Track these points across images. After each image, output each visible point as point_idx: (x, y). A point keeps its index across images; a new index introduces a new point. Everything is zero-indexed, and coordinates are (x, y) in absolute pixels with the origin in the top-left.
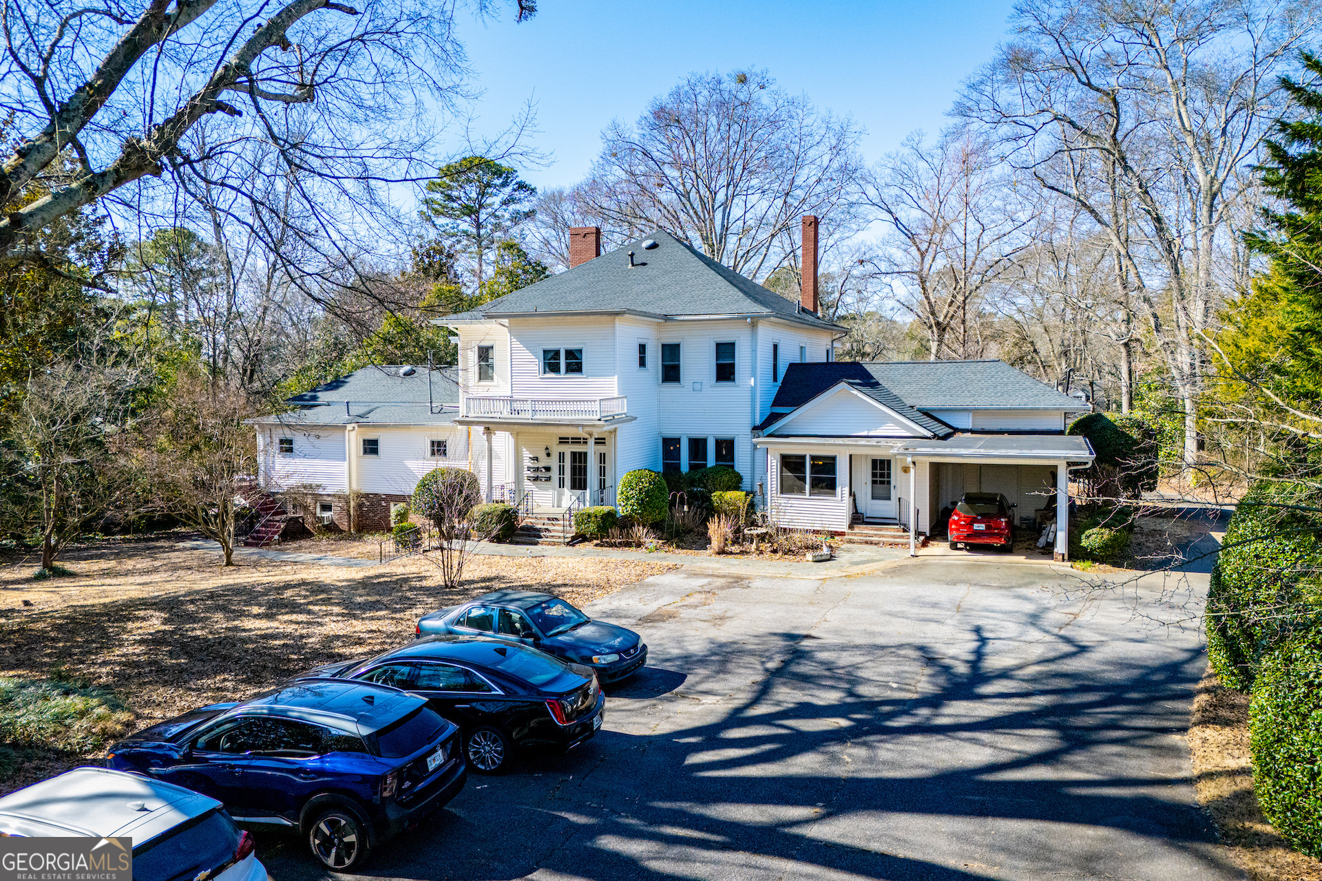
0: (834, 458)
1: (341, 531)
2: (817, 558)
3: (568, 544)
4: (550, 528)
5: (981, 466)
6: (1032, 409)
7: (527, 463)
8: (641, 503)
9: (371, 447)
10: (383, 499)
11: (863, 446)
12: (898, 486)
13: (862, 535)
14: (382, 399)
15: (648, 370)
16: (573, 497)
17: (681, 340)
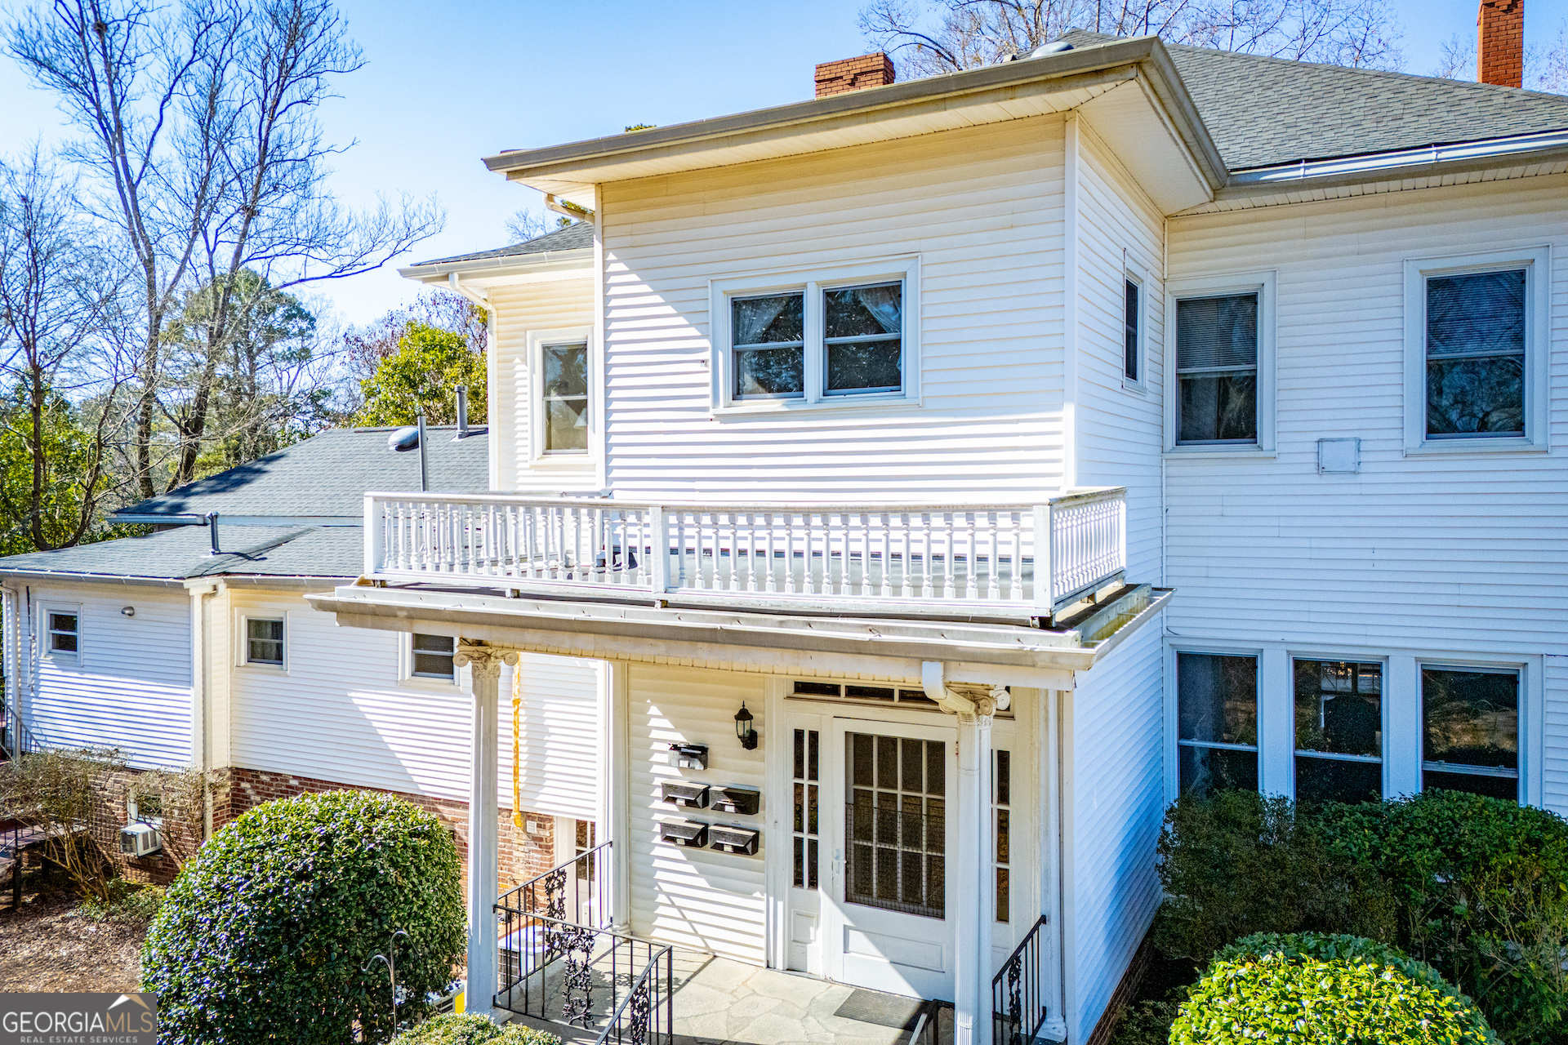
7: (663, 763)
9: (266, 642)
15: (1143, 391)
16: (856, 938)
17: (1265, 278)
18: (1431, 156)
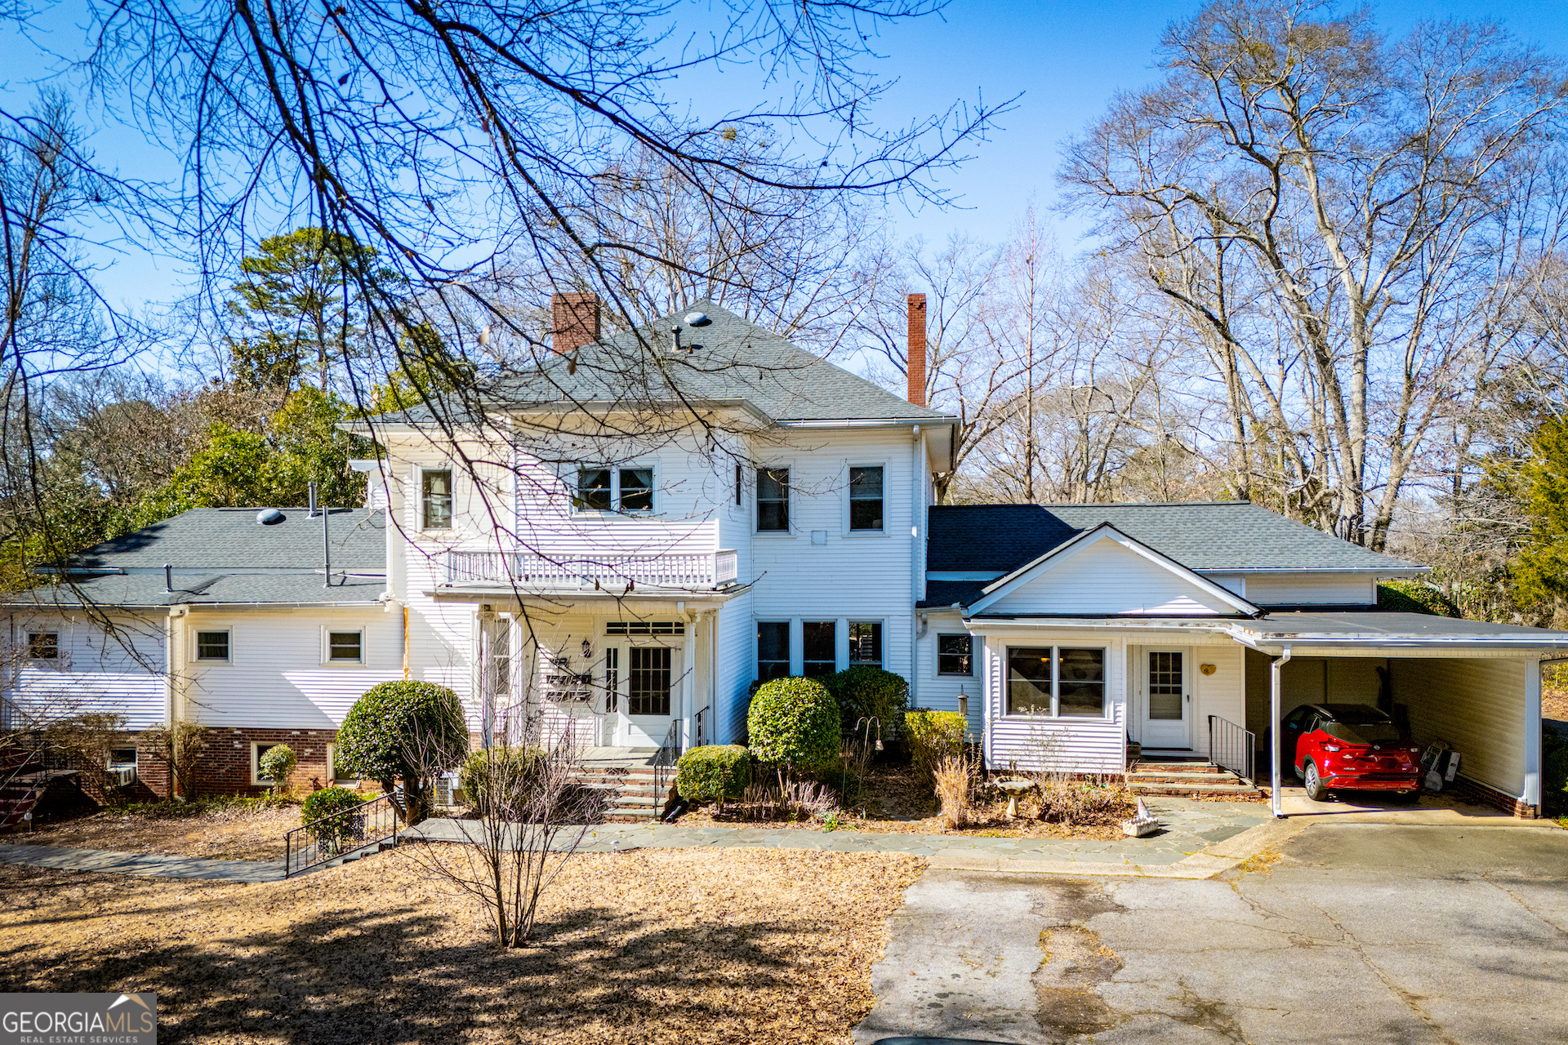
0: (1098, 654)
1: (155, 799)
2: (1145, 830)
3: (663, 818)
4: (620, 788)
5: (1325, 661)
6: (1341, 573)
7: (546, 668)
8: (804, 739)
9: (214, 646)
10: (237, 737)
11: (1159, 630)
12: (1194, 696)
13: (1154, 779)
14: (230, 562)
15: (743, 509)
16: (635, 728)
17: (791, 462)
18: (846, 423)
